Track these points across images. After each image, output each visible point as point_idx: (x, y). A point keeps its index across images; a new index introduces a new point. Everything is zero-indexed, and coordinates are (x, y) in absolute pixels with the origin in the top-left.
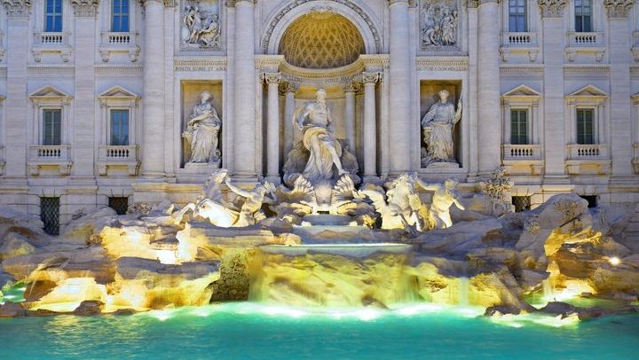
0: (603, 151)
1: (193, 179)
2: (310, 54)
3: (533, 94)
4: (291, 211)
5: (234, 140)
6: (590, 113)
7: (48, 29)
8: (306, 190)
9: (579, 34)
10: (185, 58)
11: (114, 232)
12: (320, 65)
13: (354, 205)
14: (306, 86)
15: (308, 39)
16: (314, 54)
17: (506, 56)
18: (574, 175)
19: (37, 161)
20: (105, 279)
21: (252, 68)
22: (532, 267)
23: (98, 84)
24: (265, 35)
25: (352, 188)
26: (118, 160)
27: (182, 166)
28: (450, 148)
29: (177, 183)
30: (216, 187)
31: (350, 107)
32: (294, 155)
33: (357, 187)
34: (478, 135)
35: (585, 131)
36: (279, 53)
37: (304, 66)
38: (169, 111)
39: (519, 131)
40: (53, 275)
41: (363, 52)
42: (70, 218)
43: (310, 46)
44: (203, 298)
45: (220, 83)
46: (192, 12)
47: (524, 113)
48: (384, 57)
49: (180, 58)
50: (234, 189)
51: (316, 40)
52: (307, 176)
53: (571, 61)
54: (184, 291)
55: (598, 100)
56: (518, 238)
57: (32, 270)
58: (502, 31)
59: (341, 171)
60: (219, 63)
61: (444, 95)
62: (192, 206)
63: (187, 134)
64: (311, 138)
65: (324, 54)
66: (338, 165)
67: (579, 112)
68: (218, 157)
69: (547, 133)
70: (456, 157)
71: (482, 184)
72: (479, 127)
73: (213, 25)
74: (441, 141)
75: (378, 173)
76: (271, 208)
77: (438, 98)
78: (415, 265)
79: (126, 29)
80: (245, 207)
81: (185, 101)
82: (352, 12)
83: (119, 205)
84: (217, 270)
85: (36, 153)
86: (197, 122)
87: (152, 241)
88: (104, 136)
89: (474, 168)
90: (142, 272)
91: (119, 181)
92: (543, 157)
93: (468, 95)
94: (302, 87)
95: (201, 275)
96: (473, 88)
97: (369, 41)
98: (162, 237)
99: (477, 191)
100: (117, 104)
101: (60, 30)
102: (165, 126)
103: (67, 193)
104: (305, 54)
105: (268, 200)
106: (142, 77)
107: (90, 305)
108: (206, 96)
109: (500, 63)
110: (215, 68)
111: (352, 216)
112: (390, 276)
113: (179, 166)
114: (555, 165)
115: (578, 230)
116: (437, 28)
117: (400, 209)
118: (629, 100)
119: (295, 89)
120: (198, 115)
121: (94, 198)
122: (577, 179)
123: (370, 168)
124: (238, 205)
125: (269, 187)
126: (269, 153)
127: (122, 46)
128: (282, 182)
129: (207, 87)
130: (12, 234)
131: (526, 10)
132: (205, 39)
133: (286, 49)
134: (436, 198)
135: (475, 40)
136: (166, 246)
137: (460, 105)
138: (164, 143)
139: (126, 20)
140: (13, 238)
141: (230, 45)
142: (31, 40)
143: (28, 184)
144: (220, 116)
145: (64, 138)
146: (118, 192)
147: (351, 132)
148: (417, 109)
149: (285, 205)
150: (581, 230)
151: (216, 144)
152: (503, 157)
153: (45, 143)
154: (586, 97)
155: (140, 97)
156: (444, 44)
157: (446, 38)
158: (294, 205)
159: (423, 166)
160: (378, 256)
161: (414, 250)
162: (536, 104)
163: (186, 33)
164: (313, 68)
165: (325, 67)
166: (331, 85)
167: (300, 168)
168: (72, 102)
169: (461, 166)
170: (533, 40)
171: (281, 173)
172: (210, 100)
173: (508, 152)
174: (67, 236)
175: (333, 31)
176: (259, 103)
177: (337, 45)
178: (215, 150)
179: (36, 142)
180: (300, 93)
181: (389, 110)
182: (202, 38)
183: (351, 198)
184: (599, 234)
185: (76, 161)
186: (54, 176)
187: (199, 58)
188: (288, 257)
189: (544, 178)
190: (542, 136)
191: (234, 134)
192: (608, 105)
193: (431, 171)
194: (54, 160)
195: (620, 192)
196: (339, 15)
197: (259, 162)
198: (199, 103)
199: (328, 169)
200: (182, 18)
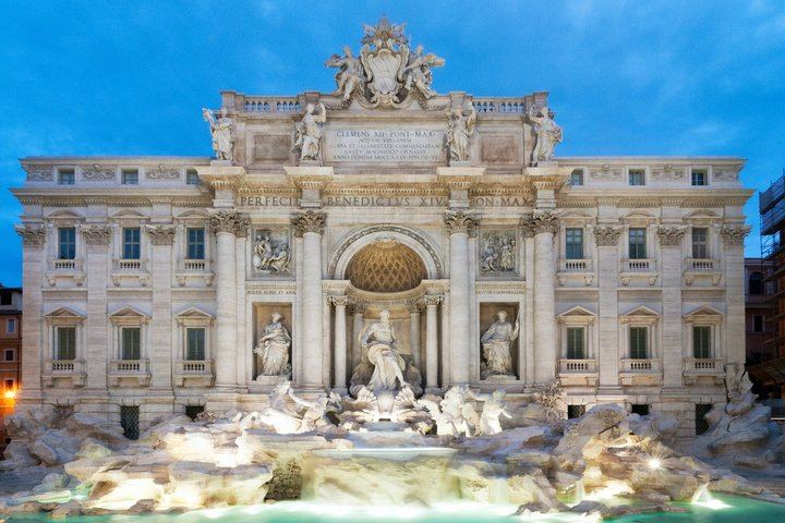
0: (655, 365)
1: (265, 389)
2: (377, 279)
3: (588, 314)
4: (353, 419)
5: (302, 356)
6: (643, 331)
7: (126, 256)
8: (369, 400)
9: (632, 261)
10: (255, 283)
11: (178, 438)
12: (387, 289)
13: (413, 414)
14: (373, 308)
15: (375, 265)
16: (382, 279)
17: (563, 280)
18: (627, 386)
19: (115, 374)
20: (163, 481)
21: (319, 292)
22: (570, 469)
23: (176, 305)
24: (332, 262)
25: (412, 398)
26: (194, 374)
27: (255, 378)
28: (508, 362)
29: (249, 393)
30: (280, 398)
31: (414, 326)
32: (361, 368)
33: (418, 397)
34: (534, 352)
35: (638, 345)
36: (346, 278)
37: (372, 290)
38: (241, 330)
39: (575, 347)
40: (114, 476)
41: (426, 278)
42: (148, 424)
43: (378, 272)
44: (257, 496)
45: (290, 305)
46: (263, 242)
47: (580, 331)
48: (443, 282)
49: (252, 283)
50: (297, 400)
51: (382, 266)
52: (371, 387)
53: (626, 285)
54: (237, 491)
55: (651, 320)
56: (557, 443)
57: (93, 472)
58: (559, 257)
59: (403, 383)
60: (289, 287)
61: (502, 315)
62: (255, 414)
63: (258, 351)
64: (375, 354)
65: (391, 279)
66: (401, 378)
67: (633, 331)
68: (287, 370)
69: (601, 349)
70: (514, 370)
71: (536, 394)
72: (534, 344)
73: (283, 254)
74: (499, 355)
75: (440, 384)
76: (337, 416)
77: (497, 319)
78: (457, 467)
79: (201, 256)
80: (306, 415)
81: (259, 320)
82: (415, 242)
83: (194, 412)
84: (268, 472)
85: (115, 367)
86: (269, 339)
87: (216, 446)
88: (181, 353)
89: (530, 381)
90: (194, 473)
91: (195, 392)
92: (597, 370)
93: (525, 315)
94: (369, 308)
95: (251, 477)
96: (530, 309)
97: (430, 267)
98: (226, 442)
99: (532, 400)
100: (193, 323)
101: (138, 258)
102: (237, 343)
103: (147, 402)
104: (372, 278)
105: (332, 409)
106: (215, 300)
107: (145, 503)
108: (277, 317)
109: (555, 287)
110: (285, 291)
111: (410, 423)
112: (432, 476)
113: (251, 378)
114: (609, 377)
115: (615, 436)
116: (496, 255)
117: (453, 417)
118: (680, 320)
119: (363, 310)
120: (269, 333)
121: (171, 407)
122: (631, 390)
123: (432, 379)
124: (302, 413)
125: (335, 397)
126: (336, 367)
127: (198, 273)
128: (349, 393)
129: (279, 309)
130: (89, 439)
131: (582, 239)
132: (276, 266)
133: (354, 274)
134: (486, 408)
135: (532, 266)
136: (228, 450)
137: (517, 324)
138: (236, 358)
139: (201, 248)
140: (89, 443)
141: (298, 271)
142: (110, 267)
143: (109, 394)
144: (290, 334)
145: (143, 354)
146: (194, 401)
147: (416, 348)
148: (477, 328)
149: (348, 413)
150: (619, 436)
151: (287, 359)
152: (558, 370)
153: (125, 358)
154: (639, 317)
155: (214, 318)
156: (503, 269)
157: (505, 265)
158: (356, 413)
159: (482, 378)
160: (420, 459)
161: (459, 453)
162: (592, 323)
163: (257, 260)
164: (381, 291)
165: (392, 291)
166: (398, 307)
167: (366, 381)
168: (150, 322)
169: (518, 379)
170: (589, 268)
171: (348, 385)
172: (280, 320)
173: (564, 365)
174: (145, 441)
175: (399, 258)
176: (327, 323)
177: (403, 271)
178: (286, 365)
179: (116, 357)
180: (370, 313)
181: (450, 328)
182: (273, 265)
183: (411, 407)
184: (648, 439)
185: (154, 374)
186: (134, 387)
187: (269, 283)
188: (336, 461)
189: (598, 388)
190: (597, 351)
191: (303, 351)
192: (660, 325)
193: (489, 382)
194: (133, 373)
195: (670, 402)
196: (402, 245)
197: (327, 374)
198: (271, 323)
199: (392, 382)
200: (253, 246)
